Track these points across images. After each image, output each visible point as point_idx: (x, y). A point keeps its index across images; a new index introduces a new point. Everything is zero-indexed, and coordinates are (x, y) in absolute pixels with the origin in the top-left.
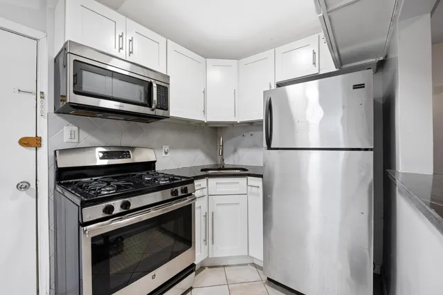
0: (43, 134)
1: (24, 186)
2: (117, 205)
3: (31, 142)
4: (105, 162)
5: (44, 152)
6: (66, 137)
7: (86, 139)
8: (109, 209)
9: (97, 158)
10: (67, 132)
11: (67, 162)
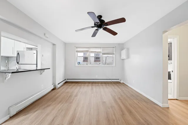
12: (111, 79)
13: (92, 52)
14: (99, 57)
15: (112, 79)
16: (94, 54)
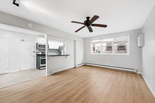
0: (35, 51)
1: (33, 56)
2: (43, 57)
3: (34, 52)
4: (41, 54)
5: (35, 53)
6: (37, 51)
7: (39, 51)
8: (42, 57)
9: (40, 53)
10: (38, 51)
11: (38, 54)
12: (123, 68)
13: (104, 42)
14: (111, 46)
15: (125, 68)
16: (106, 44)
